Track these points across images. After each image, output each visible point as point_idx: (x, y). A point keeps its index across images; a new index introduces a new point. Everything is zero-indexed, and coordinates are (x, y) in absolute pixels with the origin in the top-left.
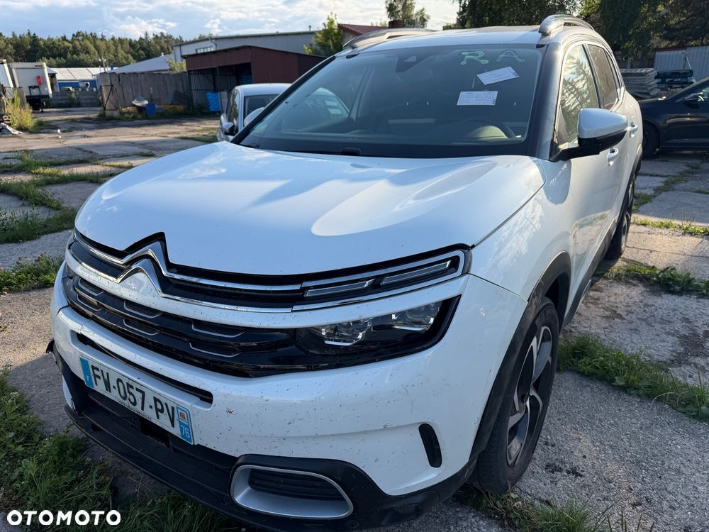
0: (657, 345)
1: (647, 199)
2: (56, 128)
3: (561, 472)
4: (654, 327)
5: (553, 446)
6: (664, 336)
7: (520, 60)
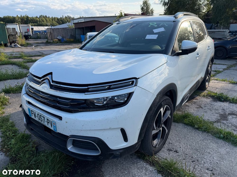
0: (212, 116)
1: (220, 72)
2: (32, 45)
3: (172, 151)
4: (212, 111)
5: (171, 144)
6: (215, 114)
7: (166, 26)
